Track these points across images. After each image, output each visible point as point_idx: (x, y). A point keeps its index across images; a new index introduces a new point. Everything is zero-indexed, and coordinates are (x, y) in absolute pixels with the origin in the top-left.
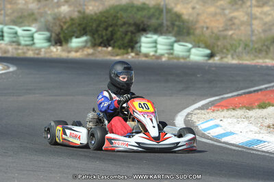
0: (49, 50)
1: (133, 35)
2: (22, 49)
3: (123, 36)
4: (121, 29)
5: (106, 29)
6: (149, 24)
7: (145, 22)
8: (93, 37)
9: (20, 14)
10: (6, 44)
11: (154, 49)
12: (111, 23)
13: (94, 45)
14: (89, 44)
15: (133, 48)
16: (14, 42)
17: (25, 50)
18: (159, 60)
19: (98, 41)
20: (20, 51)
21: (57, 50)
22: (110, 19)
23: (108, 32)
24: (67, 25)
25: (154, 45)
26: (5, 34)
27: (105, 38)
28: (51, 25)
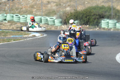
0: (61, 27)
1: (98, 20)
2: (50, 27)
3: (94, 20)
4: (93, 17)
5: (86, 17)
6: (105, 15)
7: (103, 14)
8: (80, 21)
9: (49, 12)
10: (43, 25)
11: (107, 26)
12: (88, 15)
13: (81, 25)
14: (79, 24)
15: (98, 25)
16: (46, 24)
17: (51, 27)
18: (110, 31)
19: (83, 23)
20: (49, 28)
21: (65, 27)
22: (88, 13)
23: (87, 19)
24: (69, 16)
25: (107, 24)
26: (42, 20)
27: (86, 21)
28: (62, 16)
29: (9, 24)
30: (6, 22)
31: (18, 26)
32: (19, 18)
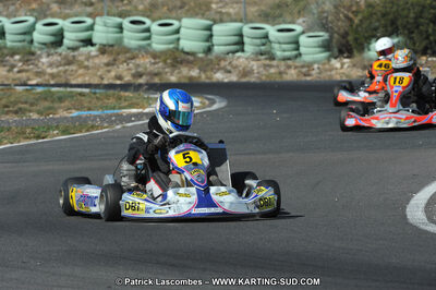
0: (327, 66)
2: (278, 66)
8: (411, 38)
10: (247, 59)
16: (262, 53)
17: (282, 69)
19: (420, 46)
20: (272, 70)
21: (342, 64)
24: (360, 17)
26: (246, 40)
27: (432, 38)
28: (331, 18)
29: (105, 59)
30: (93, 50)
31: (140, 70)
32: (147, 34)
